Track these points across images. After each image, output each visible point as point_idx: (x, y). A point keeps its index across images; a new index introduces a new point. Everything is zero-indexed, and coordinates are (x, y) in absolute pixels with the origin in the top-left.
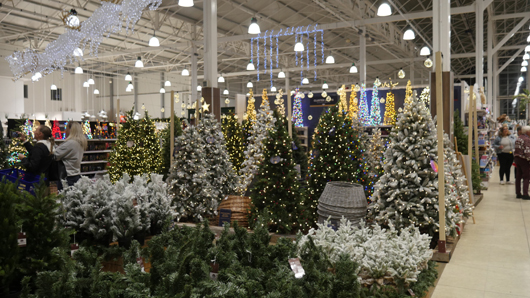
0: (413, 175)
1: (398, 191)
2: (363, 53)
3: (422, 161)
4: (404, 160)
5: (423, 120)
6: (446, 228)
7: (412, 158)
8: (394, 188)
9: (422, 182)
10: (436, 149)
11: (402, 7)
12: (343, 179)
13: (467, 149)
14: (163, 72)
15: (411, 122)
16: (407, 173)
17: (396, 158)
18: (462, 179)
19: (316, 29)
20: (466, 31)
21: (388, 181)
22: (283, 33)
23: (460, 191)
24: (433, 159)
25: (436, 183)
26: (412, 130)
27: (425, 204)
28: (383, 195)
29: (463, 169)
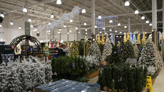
0: (149, 56)
1: (145, 60)
2: (129, 22)
3: (151, 53)
4: (147, 53)
5: (151, 43)
6: (157, 68)
7: (148, 52)
8: (144, 59)
9: (151, 58)
10: (154, 50)
11: (140, 9)
12: (131, 57)
13: (161, 50)
14: (68, 28)
15: (148, 44)
16: (147, 56)
17: (145, 52)
18: (160, 57)
19: (115, 16)
20: (159, 15)
21: (143, 57)
22: (106, 17)
23: (160, 60)
24: (153, 52)
25: (154, 58)
26: (148, 46)
27: (152, 63)
28: (142, 61)
29: (160, 55)
